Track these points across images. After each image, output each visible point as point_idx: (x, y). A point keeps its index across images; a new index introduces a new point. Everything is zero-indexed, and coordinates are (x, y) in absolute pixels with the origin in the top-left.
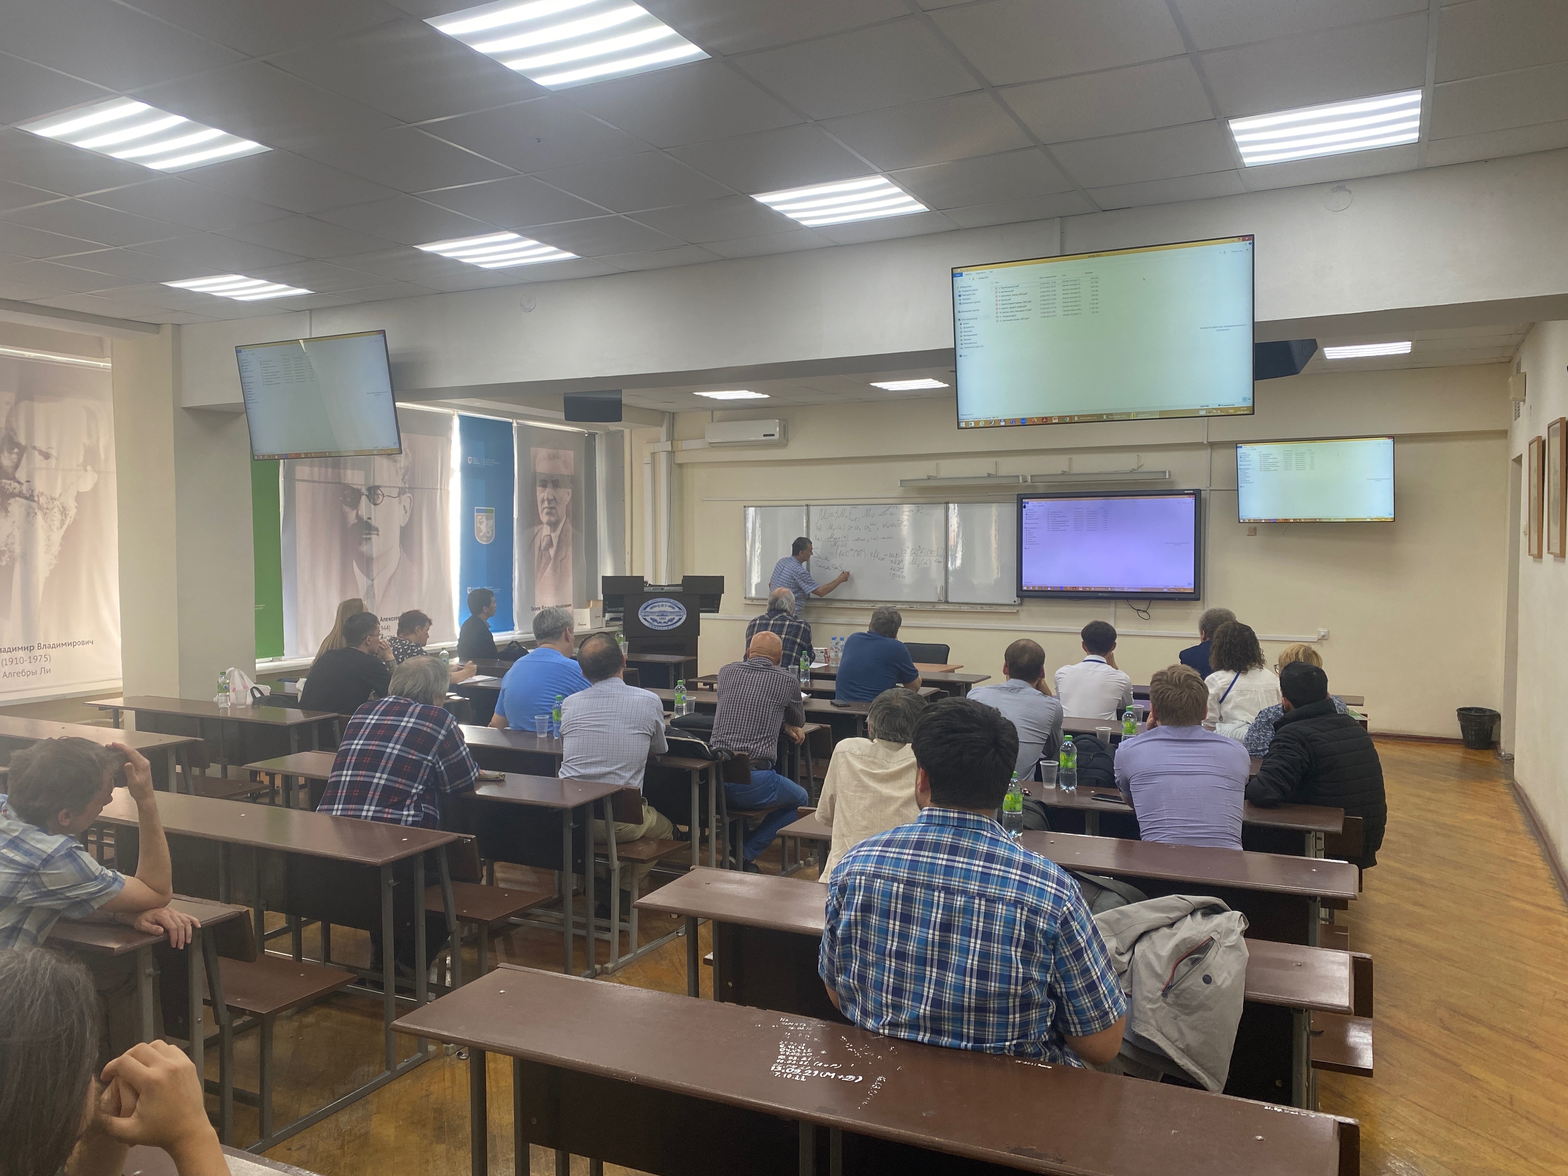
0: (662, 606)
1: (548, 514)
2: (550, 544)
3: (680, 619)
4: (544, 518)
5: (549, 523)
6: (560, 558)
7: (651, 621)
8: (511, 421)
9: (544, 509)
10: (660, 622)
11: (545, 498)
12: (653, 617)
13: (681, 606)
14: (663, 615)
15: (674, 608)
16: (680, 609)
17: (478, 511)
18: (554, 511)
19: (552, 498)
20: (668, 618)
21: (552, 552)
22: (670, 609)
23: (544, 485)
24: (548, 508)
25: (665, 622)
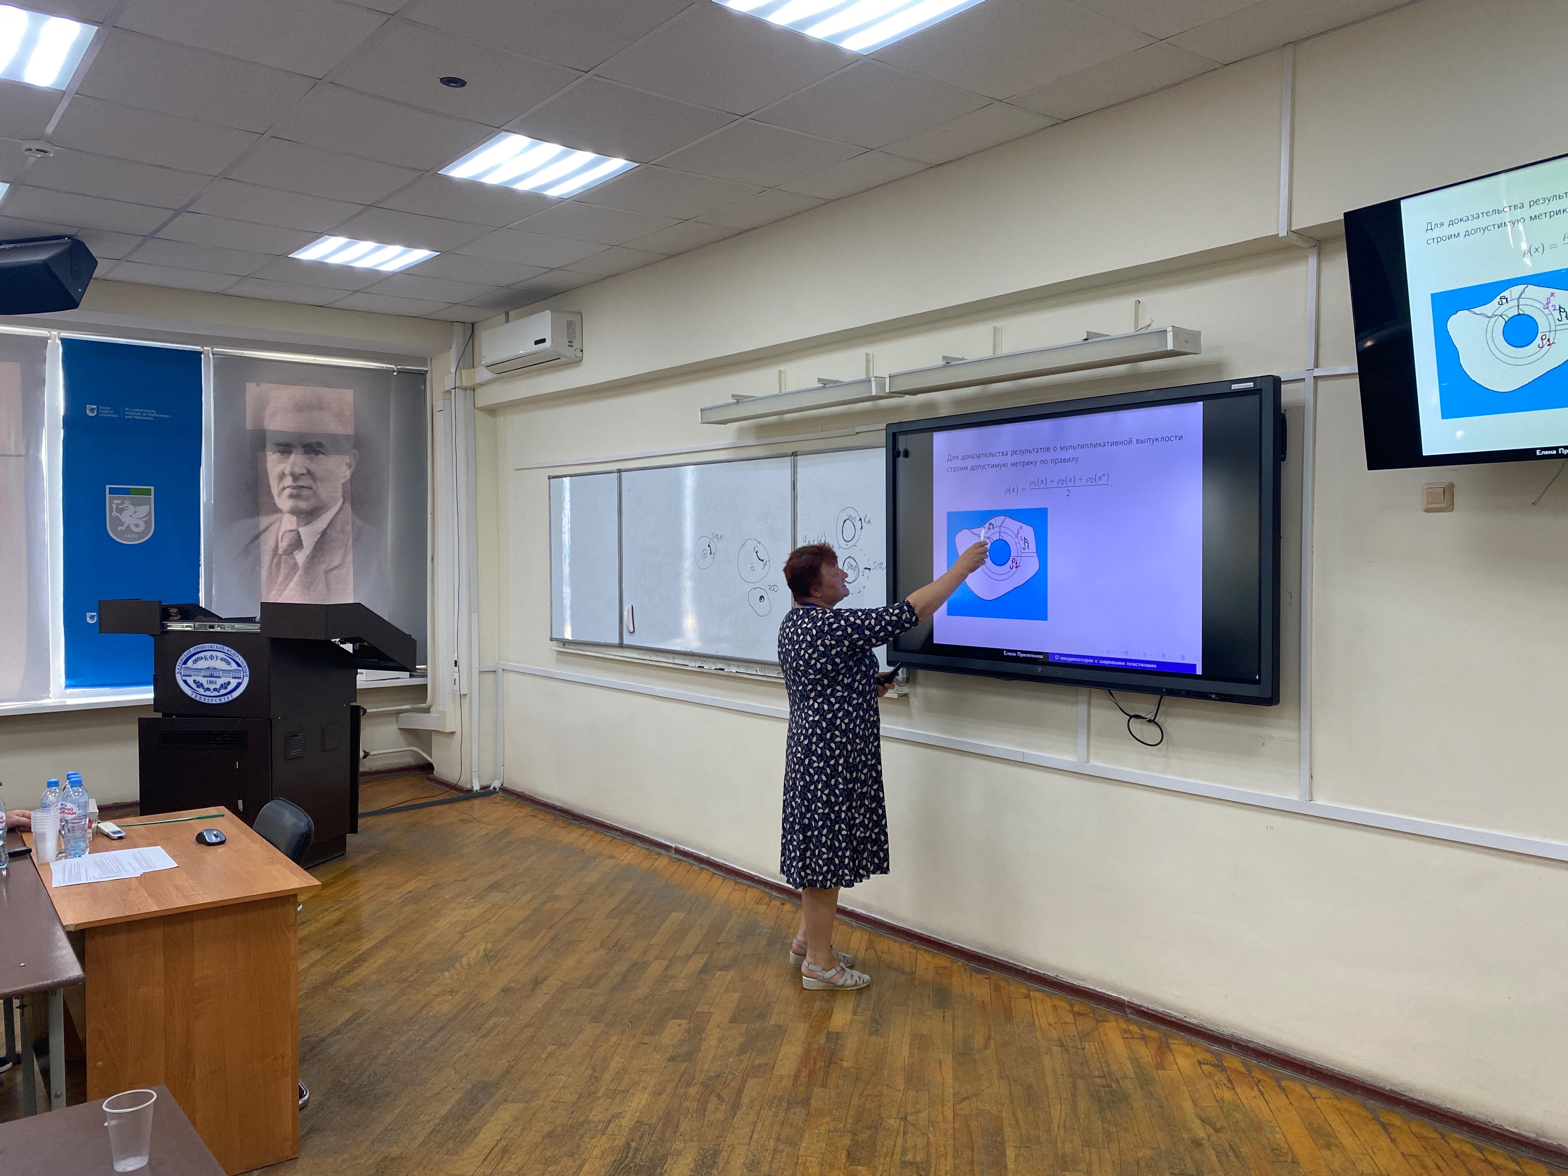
0: (212, 657)
1: (291, 496)
2: (297, 543)
3: (239, 684)
4: (284, 502)
5: (294, 512)
6: (323, 567)
7: (194, 686)
8: (198, 348)
9: (284, 489)
10: (208, 689)
11: (287, 472)
12: (198, 679)
13: (240, 659)
14: (212, 676)
15: (229, 663)
16: (239, 665)
17: (112, 491)
18: (305, 492)
19: (305, 471)
20: (220, 682)
21: (301, 557)
22: (222, 665)
23: (285, 449)
24: (294, 488)
25: (215, 690)
